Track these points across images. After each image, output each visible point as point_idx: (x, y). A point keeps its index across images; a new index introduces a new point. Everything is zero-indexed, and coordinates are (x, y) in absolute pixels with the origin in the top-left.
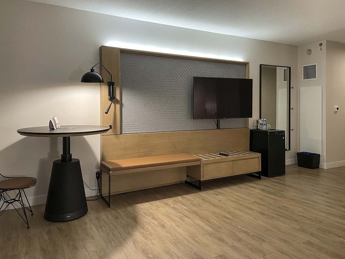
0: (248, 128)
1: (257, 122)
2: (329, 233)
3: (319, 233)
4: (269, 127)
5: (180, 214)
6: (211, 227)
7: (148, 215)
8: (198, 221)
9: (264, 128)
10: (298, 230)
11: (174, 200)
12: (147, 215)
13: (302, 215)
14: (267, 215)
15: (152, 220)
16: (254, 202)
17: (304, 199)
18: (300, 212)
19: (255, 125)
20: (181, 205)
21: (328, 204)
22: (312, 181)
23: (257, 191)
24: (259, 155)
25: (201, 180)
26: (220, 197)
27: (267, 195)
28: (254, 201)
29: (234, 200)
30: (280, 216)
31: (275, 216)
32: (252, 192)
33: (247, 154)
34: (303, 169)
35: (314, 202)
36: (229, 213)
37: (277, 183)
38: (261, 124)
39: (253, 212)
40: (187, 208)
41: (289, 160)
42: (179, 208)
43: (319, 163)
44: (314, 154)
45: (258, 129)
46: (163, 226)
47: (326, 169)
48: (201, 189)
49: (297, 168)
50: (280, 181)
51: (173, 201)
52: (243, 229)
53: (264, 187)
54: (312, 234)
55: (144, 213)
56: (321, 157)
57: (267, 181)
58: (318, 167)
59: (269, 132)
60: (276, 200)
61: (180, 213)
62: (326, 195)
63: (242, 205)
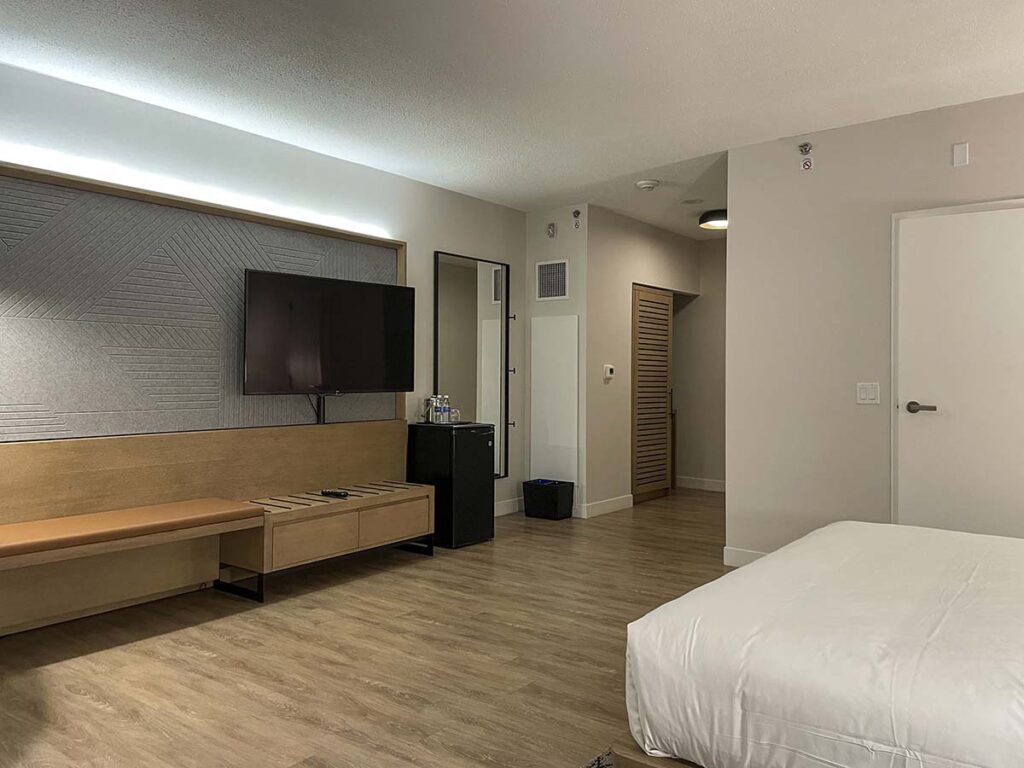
0: (402, 420)
1: (428, 402)
2: (580, 660)
3: (557, 664)
4: (456, 418)
5: (192, 674)
6: (286, 693)
7: (82, 692)
8: (249, 685)
9: (444, 419)
10: (512, 663)
11: (173, 640)
12: (78, 692)
13: (524, 627)
14: (442, 640)
15: (96, 705)
16: (409, 614)
17: (533, 592)
18: (520, 622)
19: (423, 412)
20: (196, 650)
21: (583, 596)
22: (554, 549)
23: (420, 586)
24: (430, 490)
25: (265, 572)
26: (319, 613)
27: (446, 591)
28: (409, 610)
29: (357, 614)
30: (474, 637)
31: (460, 639)
32: (408, 590)
33: (397, 490)
34: (534, 522)
35: (554, 594)
36: (341, 649)
37: (473, 559)
38: (437, 409)
39: (404, 638)
40: (215, 655)
41: (505, 502)
42: (189, 660)
43: (572, 505)
44: (560, 483)
45: (430, 423)
46: (134, 715)
47: (585, 517)
48: (265, 598)
49: (523, 521)
50: (481, 556)
51: (172, 643)
52: (376, 683)
53: (439, 574)
54: (542, 669)
55: (69, 688)
56: (576, 489)
57: (447, 558)
58: (569, 515)
59: (456, 429)
60: (468, 601)
61: (191, 670)
62: (582, 576)
63: (378, 624)
